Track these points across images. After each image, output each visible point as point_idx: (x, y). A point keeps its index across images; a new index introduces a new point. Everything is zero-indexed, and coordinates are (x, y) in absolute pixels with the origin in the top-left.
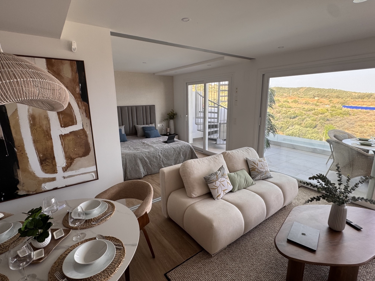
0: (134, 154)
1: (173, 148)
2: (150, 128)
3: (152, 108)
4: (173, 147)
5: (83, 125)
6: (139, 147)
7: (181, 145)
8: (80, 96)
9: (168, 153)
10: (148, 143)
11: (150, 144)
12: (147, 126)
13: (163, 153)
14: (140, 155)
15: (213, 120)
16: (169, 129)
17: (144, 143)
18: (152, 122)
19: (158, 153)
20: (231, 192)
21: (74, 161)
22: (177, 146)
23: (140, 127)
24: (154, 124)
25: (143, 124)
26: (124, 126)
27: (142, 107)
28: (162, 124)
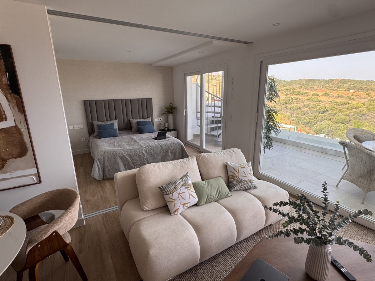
0: (114, 152)
1: (160, 146)
2: (145, 123)
3: (148, 102)
4: (161, 144)
5: (15, 122)
6: (124, 144)
7: (171, 143)
8: (9, 88)
9: (153, 151)
10: (136, 139)
11: (137, 141)
12: (143, 120)
13: (147, 150)
14: (121, 153)
15: (216, 115)
16: (167, 124)
17: (133, 139)
18: (148, 117)
19: (142, 150)
20: (196, 205)
21: (7, 163)
22: (166, 144)
23: (134, 121)
24: (150, 118)
25: (138, 118)
26: (118, 120)
27: (138, 100)
28: (160, 119)
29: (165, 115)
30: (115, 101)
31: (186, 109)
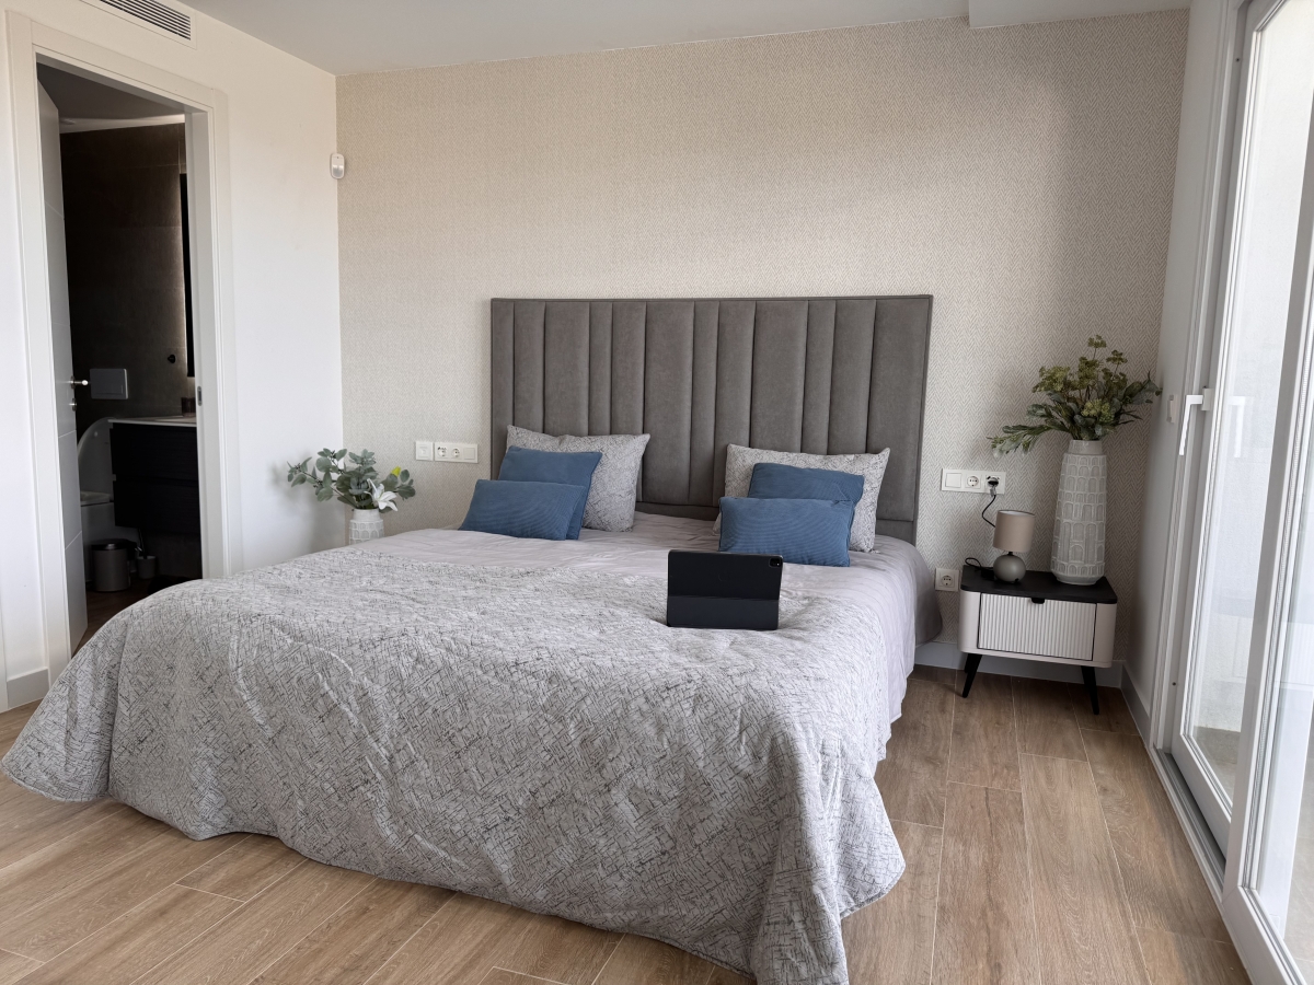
3: (897, 321)
16: (1019, 528)
24: (879, 459)
25: (798, 445)
26: (647, 437)
27: (813, 306)
28: (994, 475)
29: (1026, 447)
30: (654, 312)
31: (1206, 390)
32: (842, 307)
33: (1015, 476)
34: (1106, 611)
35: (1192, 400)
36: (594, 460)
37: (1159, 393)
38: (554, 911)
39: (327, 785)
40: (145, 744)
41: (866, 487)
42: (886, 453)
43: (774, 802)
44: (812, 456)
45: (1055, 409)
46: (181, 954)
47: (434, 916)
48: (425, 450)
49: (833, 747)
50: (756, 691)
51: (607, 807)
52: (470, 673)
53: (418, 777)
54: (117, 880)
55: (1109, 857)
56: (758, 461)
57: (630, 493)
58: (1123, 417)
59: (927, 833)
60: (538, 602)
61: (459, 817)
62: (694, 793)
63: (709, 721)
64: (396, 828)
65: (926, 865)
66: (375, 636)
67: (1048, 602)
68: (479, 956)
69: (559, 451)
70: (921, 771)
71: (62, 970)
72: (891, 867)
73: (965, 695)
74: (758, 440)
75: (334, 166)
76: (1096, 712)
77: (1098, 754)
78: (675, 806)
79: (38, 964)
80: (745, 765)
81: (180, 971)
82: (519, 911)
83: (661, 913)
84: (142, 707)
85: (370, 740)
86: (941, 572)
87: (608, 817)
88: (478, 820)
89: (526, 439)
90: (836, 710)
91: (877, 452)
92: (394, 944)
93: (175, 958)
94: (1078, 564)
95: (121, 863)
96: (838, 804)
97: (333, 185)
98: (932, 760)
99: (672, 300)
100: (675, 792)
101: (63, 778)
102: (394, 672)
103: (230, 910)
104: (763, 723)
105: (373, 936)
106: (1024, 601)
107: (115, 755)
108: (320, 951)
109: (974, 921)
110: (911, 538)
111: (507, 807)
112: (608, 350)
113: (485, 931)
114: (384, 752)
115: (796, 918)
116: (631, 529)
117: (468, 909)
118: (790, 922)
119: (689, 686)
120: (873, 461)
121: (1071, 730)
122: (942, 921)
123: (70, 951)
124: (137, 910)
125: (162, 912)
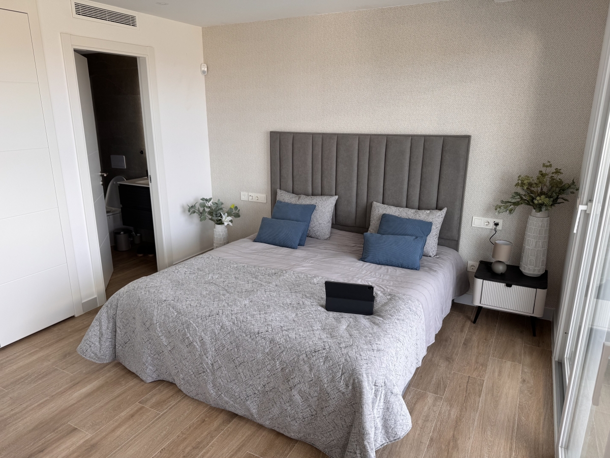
3: (453, 147)
12: (410, 214)
16: (503, 250)
25: (404, 204)
26: (337, 197)
27: (413, 139)
28: (497, 221)
29: (511, 211)
30: (341, 139)
31: (589, 204)
32: (427, 139)
33: (507, 222)
34: (541, 293)
35: (581, 208)
36: (312, 208)
37: (578, 190)
38: (273, 428)
39: (190, 371)
40: (127, 344)
41: (433, 227)
42: (445, 210)
43: (354, 404)
44: (410, 210)
45: (525, 195)
46: (137, 435)
47: (229, 426)
48: (244, 196)
49: (380, 382)
50: (349, 357)
51: (290, 396)
52: (241, 335)
53: (222, 373)
54: (117, 400)
55: (514, 418)
56: (385, 212)
57: (329, 222)
58: (559, 201)
59: (436, 399)
60: (275, 294)
61: (237, 390)
62: (323, 396)
63: (330, 368)
64: (215, 391)
65: (431, 417)
66: (207, 314)
67: (514, 286)
68: (243, 446)
69: (298, 203)
70: (442, 365)
71: (97, 439)
72: (405, 428)
73: (474, 322)
74: (386, 201)
75: (203, 69)
76: (534, 335)
77: (527, 360)
78: (316, 399)
79: (89, 436)
80: (343, 389)
81: (136, 443)
82: (261, 427)
83: (312, 437)
84: (125, 331)
85: (205, 357)
86: (470, 263)
87: (291, 400)
88: (244, 392)
89: (285, 197)
90: (384, 366)
91: (441, 209)
92: (212, 438)
93: (135, 437)
94: (531, 267)
95: (119, 392)
96: (382, 404)
97: (202, 77)
98: (449, 359)
99: (349, 134)
100: (316, 394)
101: (99, 355)
102: (213, 332)
103: (155, 417)
104: (350, 373)
105: (205, 433)
106: (504, 284)
107: (117, 347)
108: (185, 438)
109: (443, 447)
110: (456, 247)
111: (254, 389)
112: (320, 156)
113: (247, 434)
114: (210, 362)
115: (358, 452)
116: (329, 239)
117: (242, 423)
118: (355, 453)
119: (324, 351)
120: (438, 214)
121: (520, 345)
122: (430, 446)
123: (100, 431)
124: (123, 414)
125: (132, 416)
